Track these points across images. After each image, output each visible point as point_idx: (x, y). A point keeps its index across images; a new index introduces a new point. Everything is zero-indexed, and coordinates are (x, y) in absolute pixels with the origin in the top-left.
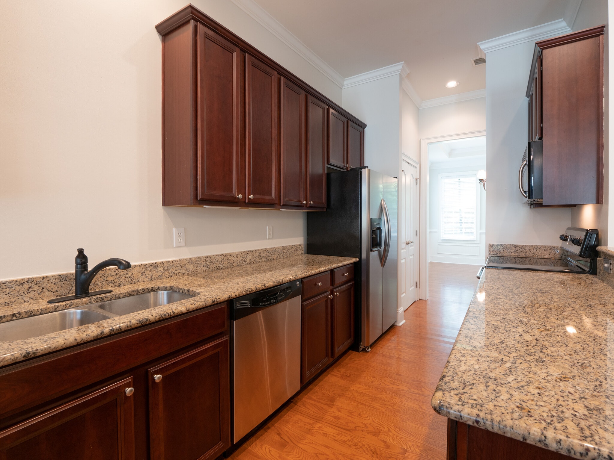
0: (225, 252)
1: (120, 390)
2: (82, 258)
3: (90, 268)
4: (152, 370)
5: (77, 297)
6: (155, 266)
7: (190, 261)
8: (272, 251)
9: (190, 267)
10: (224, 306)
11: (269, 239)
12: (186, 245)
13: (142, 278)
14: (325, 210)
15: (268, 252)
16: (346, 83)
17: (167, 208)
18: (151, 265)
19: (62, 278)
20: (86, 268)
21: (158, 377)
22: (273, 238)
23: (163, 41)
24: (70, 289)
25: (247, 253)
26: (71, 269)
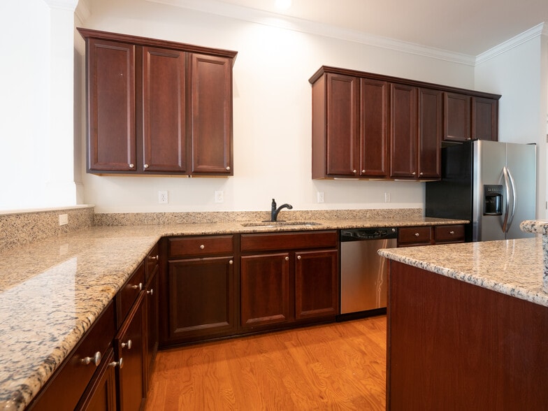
0: (351, 209)
1: (283, 257)
2: (274, 204)
3: (277, 208)
4: (297, 253)
5: (272, 221)
6: (307, 212)
7: (327, 212)
8: (390, 211)
9: (326, 215)
10: (335, 232)
11: (387, 202)
12: (325, 202)
13: (301, 218)
14: (440, 179)
15: (385, 211)
16: (477, 60)
17: (314, 180)
18: (305, 211)
19: (267, 213)
20: (276, 208)
21: (299, 257)
22: (391, 202)
23: (313, 87)
24: (269, 218)
25: (367, 211)
26: (269, 209)
